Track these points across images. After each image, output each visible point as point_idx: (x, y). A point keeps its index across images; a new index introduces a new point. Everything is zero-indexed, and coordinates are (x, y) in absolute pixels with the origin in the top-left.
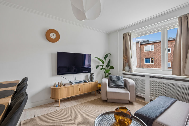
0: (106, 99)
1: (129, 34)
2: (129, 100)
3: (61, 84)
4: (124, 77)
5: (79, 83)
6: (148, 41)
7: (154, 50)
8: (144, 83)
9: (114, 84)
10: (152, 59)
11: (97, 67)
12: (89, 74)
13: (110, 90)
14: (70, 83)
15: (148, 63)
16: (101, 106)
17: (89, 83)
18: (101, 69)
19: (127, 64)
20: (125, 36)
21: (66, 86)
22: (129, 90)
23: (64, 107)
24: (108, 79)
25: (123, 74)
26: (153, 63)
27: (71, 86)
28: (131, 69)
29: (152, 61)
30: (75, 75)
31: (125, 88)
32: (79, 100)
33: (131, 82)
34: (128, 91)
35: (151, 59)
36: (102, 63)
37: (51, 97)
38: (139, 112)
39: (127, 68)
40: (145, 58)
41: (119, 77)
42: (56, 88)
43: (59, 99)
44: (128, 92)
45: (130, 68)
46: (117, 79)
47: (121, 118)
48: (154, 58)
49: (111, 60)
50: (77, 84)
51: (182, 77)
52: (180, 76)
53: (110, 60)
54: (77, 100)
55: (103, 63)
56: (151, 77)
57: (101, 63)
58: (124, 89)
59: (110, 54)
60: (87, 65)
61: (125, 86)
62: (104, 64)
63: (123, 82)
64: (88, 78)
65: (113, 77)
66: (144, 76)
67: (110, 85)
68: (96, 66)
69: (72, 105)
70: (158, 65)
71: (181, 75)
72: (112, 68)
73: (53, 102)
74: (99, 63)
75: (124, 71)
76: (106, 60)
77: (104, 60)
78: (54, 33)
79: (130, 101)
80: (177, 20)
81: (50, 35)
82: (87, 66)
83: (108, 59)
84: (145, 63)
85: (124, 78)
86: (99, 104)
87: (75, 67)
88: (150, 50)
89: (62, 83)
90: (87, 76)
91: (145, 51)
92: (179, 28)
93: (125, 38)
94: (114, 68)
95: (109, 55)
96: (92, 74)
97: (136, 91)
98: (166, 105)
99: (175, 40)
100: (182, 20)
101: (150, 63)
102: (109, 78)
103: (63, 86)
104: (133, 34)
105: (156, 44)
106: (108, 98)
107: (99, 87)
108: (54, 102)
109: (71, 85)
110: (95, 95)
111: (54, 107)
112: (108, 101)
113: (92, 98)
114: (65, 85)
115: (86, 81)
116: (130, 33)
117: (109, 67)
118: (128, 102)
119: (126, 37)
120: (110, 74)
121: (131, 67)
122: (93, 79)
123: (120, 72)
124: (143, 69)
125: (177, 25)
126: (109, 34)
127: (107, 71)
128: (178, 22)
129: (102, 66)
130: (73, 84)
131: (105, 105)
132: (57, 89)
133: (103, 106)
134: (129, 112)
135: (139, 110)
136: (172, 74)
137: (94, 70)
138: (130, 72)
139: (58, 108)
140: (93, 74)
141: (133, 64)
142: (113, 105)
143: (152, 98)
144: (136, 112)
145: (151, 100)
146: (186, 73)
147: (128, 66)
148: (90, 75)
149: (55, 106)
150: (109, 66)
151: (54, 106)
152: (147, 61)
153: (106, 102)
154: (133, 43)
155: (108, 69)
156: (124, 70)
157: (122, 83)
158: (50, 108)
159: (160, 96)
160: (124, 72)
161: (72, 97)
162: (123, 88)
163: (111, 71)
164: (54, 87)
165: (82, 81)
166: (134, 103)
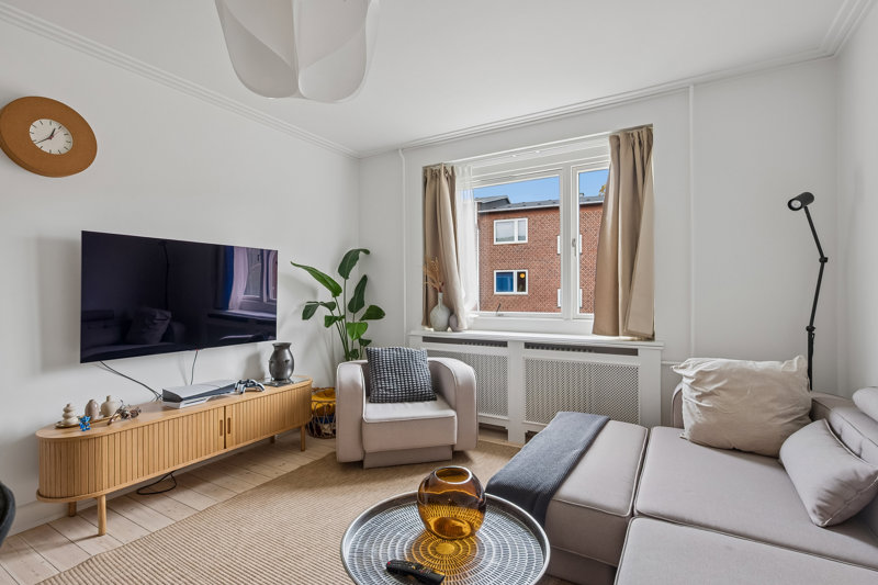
0: (358, 457)
1: (446, 172)
2: (453, 446)
3: (105, 411)
4: (431, 353)
5: (218, 398)
6: (507, 201)
7: (526, 241)
8: (505, 373)
9: (391, 384)
10: (522, 276)
11: (308, 312)
12: (266, 349)
13: (374, 412)
14: (165, 399)
15: (507, 290)
16: (335, 489)
17: (268, 390)
18: (329, 321)
19: (440, 295)
20: (431, 177)
21: (143, 418)
22: (453, 404)
23: (138, 533)
24: (363, 365)
25: (426, 339)
26: (523, 290)
27: (172, 415)
28: (457, 317)
29: (521, 283)
30: (187, 357)
31: (435, 399)
32: (219, 482)
33: (460, 369)
34: (451, 407)
35: (519, 274)
36: (330, 293)
37: (39, 494)
38: (500, 479)
39: (440, 314)
40: (495, 272)
41: (411, 355)
42: (77, 433)
43: (98, 494)
44: (452, 413)
45: (452, 311)
46: (404, 362)
47: (443, 512)
48: (527, 271)
49: (371, 277)
50: (204, 404)
51: (622, 340)
52: (617, 338)
53: (365, 279)
54: (204, 487)
55: (336, 291)
56: (529, 345)
57: (325, 295)
58: (433, 402)
59: (367, 252)
60: (242, 304)
61: (437, 390)
62: (340, 299)
63: (428, 373)
64: (259, 367)
65: (386, 356)
66: (503, 344)
67: (374, 394)
68: (303, 308)
69: (181, 515)
70: (544, 300)
71: (618, 335)
72: (376, 313)
73: (47, 521)
74: (314, 292)
75: (427, 328)
76: (346, 276)
77: (339, 280)
78: (55, 125)
79: (456, 449)
80: (607, 145)
81: (32, 129)
82: (241, 309)
83: (355, 275)
84: (496, 293)
85: (429, 359)
86: (326, 484)
87: (169, 314)
88: (512, 239)
89: (114, 407)
90: (256, 358)
91: (495, 243)
92: (612, 171)
93: (433, 186)
94: (385, 317)
95: (361, 253)
96: (281, 348)
97: (481, 407)
98: (582, 440)
99: (599, 205)
100: (619, 146)
101: (515, 292)
102: (366, 361)
103: (126, 421)
104: (463, 172)
105: (532, 216)
106: (367, 450)
107: (319, 406)
108: (55, 517)
109: (166, 409)
110: (299, 447)
111: (65, 547)
112: (366, 465)
113: (290, 464)
114: (135, 414)
115: (254, 384)
116: (452, 168)
117: (363, 311)
118: (449, 454)
119: (436, 182)
120: (365, 343)
121: (458, 309)
122: (289, 372)
123: (413, 333)
124: (499, 315)
125: (607, 161)
126: (361, 162)
127: (355, 329)
128: (610, 150)
129: (331, 306)
130: (182, 405)
131: (356, 483)
132: (88, 439)
133: (347, 488)
134: (475, 481)
135: (500, 473)
136: (594, 333)
137: (289, 324)
138: (453, 331)
139: (93, 548)
140: (287, 346)
141: (463, 295)
142: (388, 479)
143: (532, 425)
144: (492, 479)
145: (529, 436)
146: (632, 327)
147: (444, 307)
148: (273, 350)
149: (73, 536)
150: (361, 304)
151: (61, 539)
152: (504, 283)
153: (357, 469)
154: (465, 206)
155: (357, 321)
156: (427, 322)
157: (423, 378)
158: (37, 556)
159: (559, 413)
160: (430, 332)
161: (174, 475)
162: (429, 400)
163: (373, 329)
164: (60, 434)
165: (232, 387)
166: (473, 455)
